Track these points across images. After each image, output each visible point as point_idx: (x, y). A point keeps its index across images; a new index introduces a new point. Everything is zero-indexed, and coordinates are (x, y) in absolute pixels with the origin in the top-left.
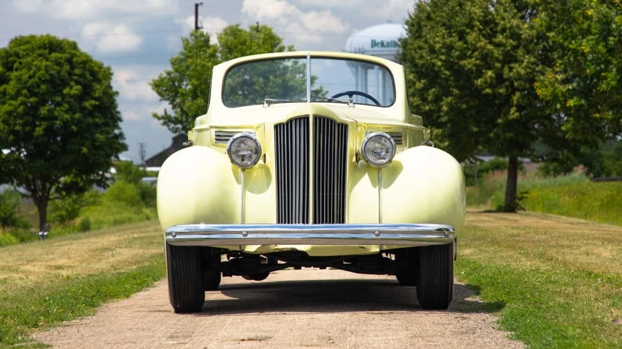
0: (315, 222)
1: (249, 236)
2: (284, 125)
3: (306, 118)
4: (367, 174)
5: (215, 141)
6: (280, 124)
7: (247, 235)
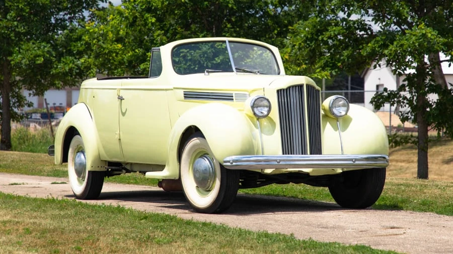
0: (311, 153)
1: (281, 163)
2: (284, 90)
3: (301, 86)
4: (328, 123)
5: (183, 98)
6: (281, 90)
7: (279, 162)
